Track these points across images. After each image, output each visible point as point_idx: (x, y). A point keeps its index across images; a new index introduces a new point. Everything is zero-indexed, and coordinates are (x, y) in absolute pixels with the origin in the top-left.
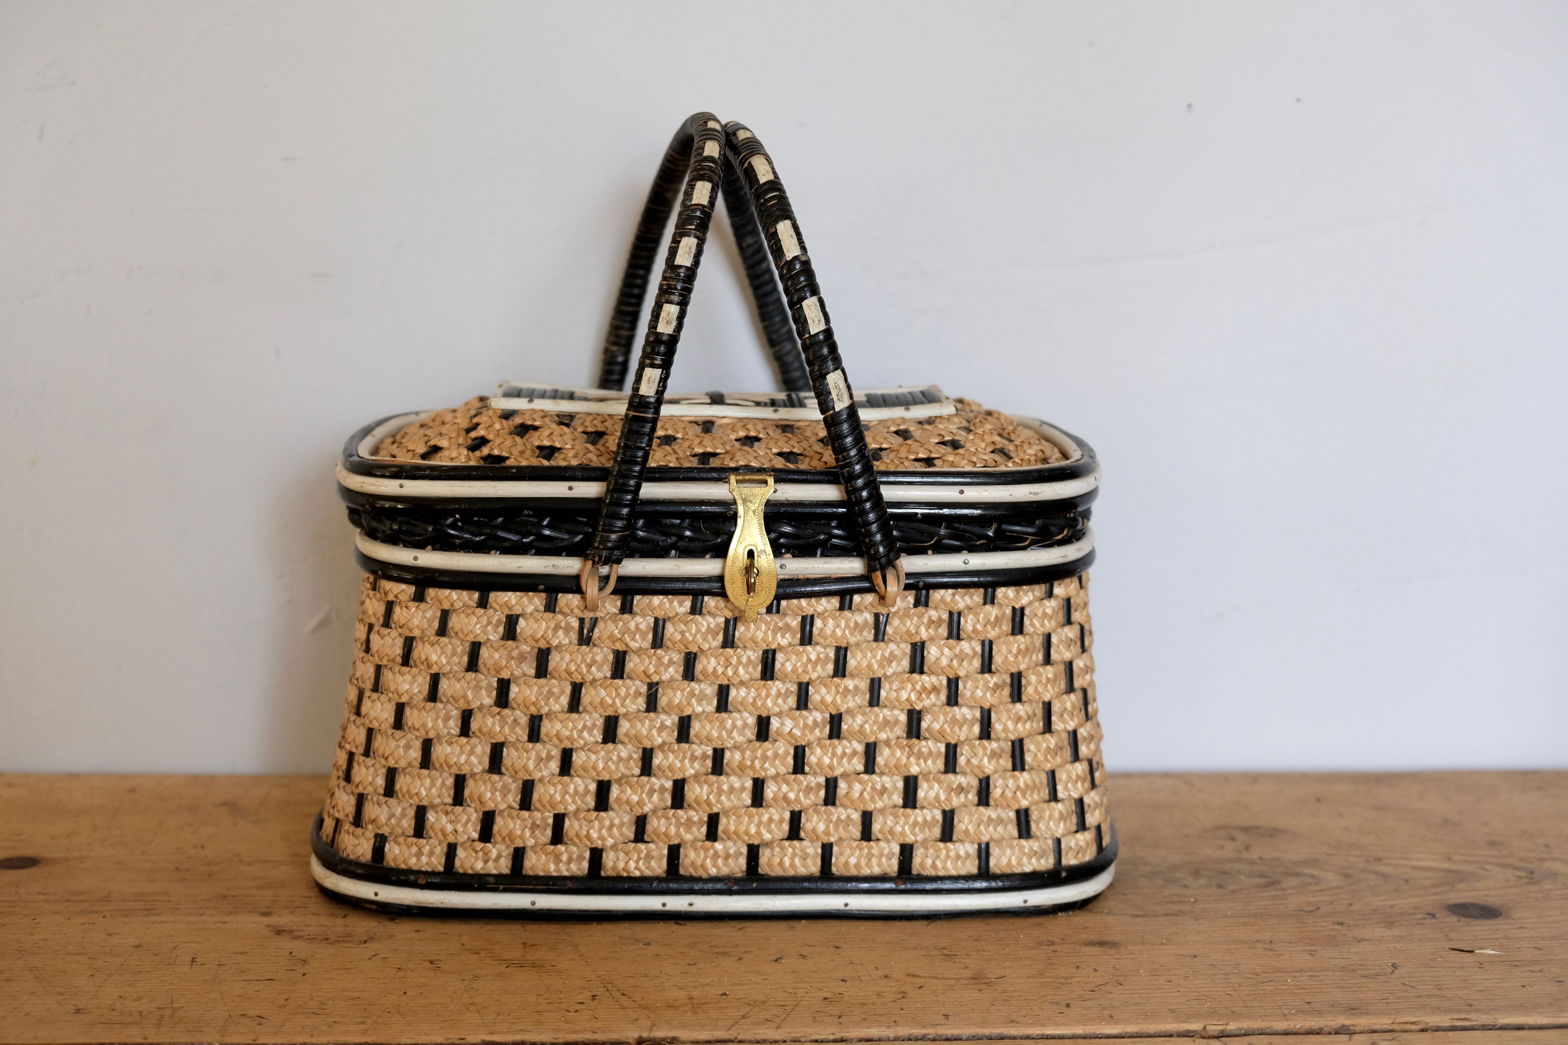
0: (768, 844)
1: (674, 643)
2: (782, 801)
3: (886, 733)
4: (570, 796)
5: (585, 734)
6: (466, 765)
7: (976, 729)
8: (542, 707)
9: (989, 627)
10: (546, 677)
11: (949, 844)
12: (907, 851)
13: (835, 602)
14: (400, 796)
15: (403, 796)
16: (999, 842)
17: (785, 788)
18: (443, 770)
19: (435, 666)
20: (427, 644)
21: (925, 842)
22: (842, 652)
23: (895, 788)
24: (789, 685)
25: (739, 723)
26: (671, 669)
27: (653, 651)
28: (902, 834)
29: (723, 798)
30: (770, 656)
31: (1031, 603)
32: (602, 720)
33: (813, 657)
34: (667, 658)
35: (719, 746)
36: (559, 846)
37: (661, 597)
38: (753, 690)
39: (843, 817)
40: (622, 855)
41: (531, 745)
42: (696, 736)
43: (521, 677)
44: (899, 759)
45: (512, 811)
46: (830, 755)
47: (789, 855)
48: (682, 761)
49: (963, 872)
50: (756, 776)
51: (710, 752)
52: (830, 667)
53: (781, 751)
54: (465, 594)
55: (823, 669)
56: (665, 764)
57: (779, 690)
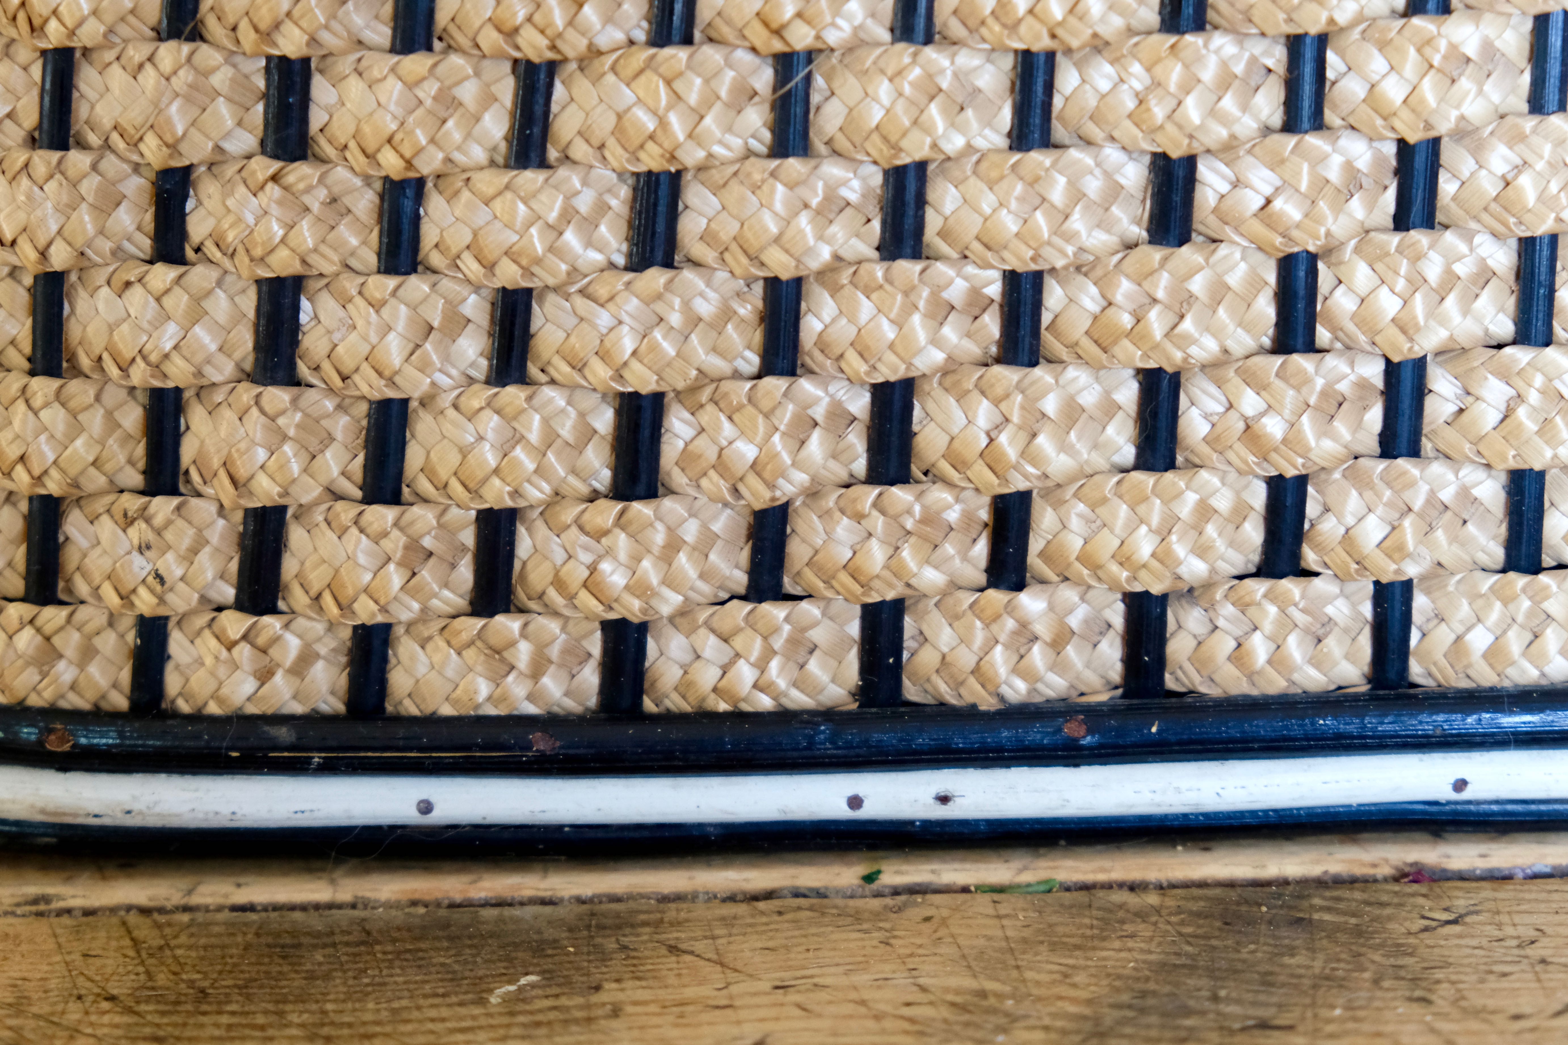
0: (1190, 593)
2: (1239, 447)
4: (530, 448)
5: (571, 237)
6: (177, 357)
8: (420, 150)
10: (429, 48)
17: (1250, 400)
18: (107, 379)
19: (53, 26)
24: (1257, 47)
25: (1093, 186)
26: (853, 7)
29: (1043, 441)
32: (625, 192)
35: (1023, 263)
36: (500, 619)
38: (1136, 68)
39: (1446, 493)
40: (710, 645)
41: (389, 282)
42: (943, 234)
43: (344, 53)
45: (340, 506)
46: (1401, 284)
47: (1267, 626)
48: (899, 324)
50: (1152, 365)
51: (994, 290)
53: (1235, 278)
56: (844, 331)
57: (1224, 65)
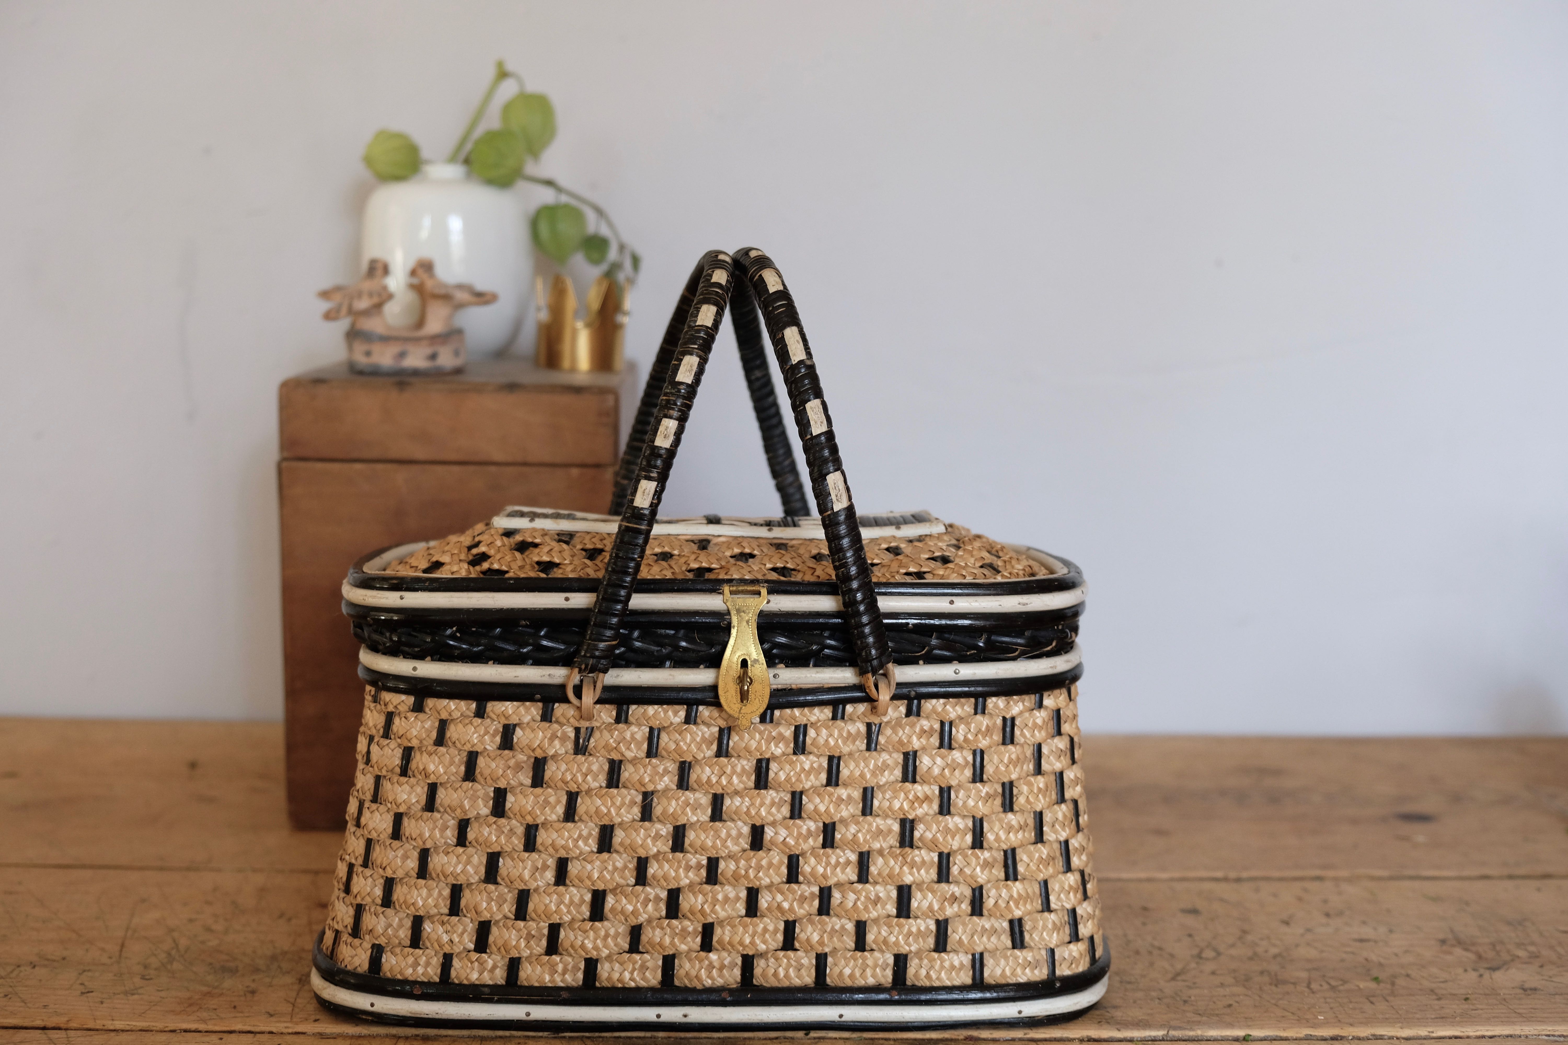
0: (762, 955)
1: (669, 753)
2: (776, 911)
3: (879, 842)
4: (565, 905)
5: (580, 843)
6: (462, 875)
7: (969, 838)
8: (537, 816)
9: (980, 736)
10: (542, 787)
11: (943, 954)
12: (901, 961)
13: (828, 712)
14: (397, 907)
15: (401, 906)
16: (993, 952)
17: (779, 898)
18: (440, 880)
19: (432, 775)
20: (425, 754)
21: (919, 954)
22: (835, 761)
23: (889, 897)
24: (782, 794)
25: (734, 833)
26: (666, 778)
27: (648, 760)
28: (896, 943)
29: (718, 907)
30: (764, 765)
31: (1021, 713)
32: (597, 830)
33: (807, 767)
34: (662, 767)
35: (713, 854)
36: (554, 956)
37: (656, 707)
38: (747, 799)
39: (837, 927)
40: (617, 966)
41: (526, 855)
42: (690, 845)
43: (517, 787)
44: (892, 869)
45: (508, 920)
46: (823, 864)
47: (784, 965)
48: (676, 871)
49: (957, 983)
50: (750, 886)
51: (705, 862)
52: (823, 777)
53: (775, 861)
54: (463, 704)
55: (817, 779)
56: (660, 873)
57: (772, 799)
